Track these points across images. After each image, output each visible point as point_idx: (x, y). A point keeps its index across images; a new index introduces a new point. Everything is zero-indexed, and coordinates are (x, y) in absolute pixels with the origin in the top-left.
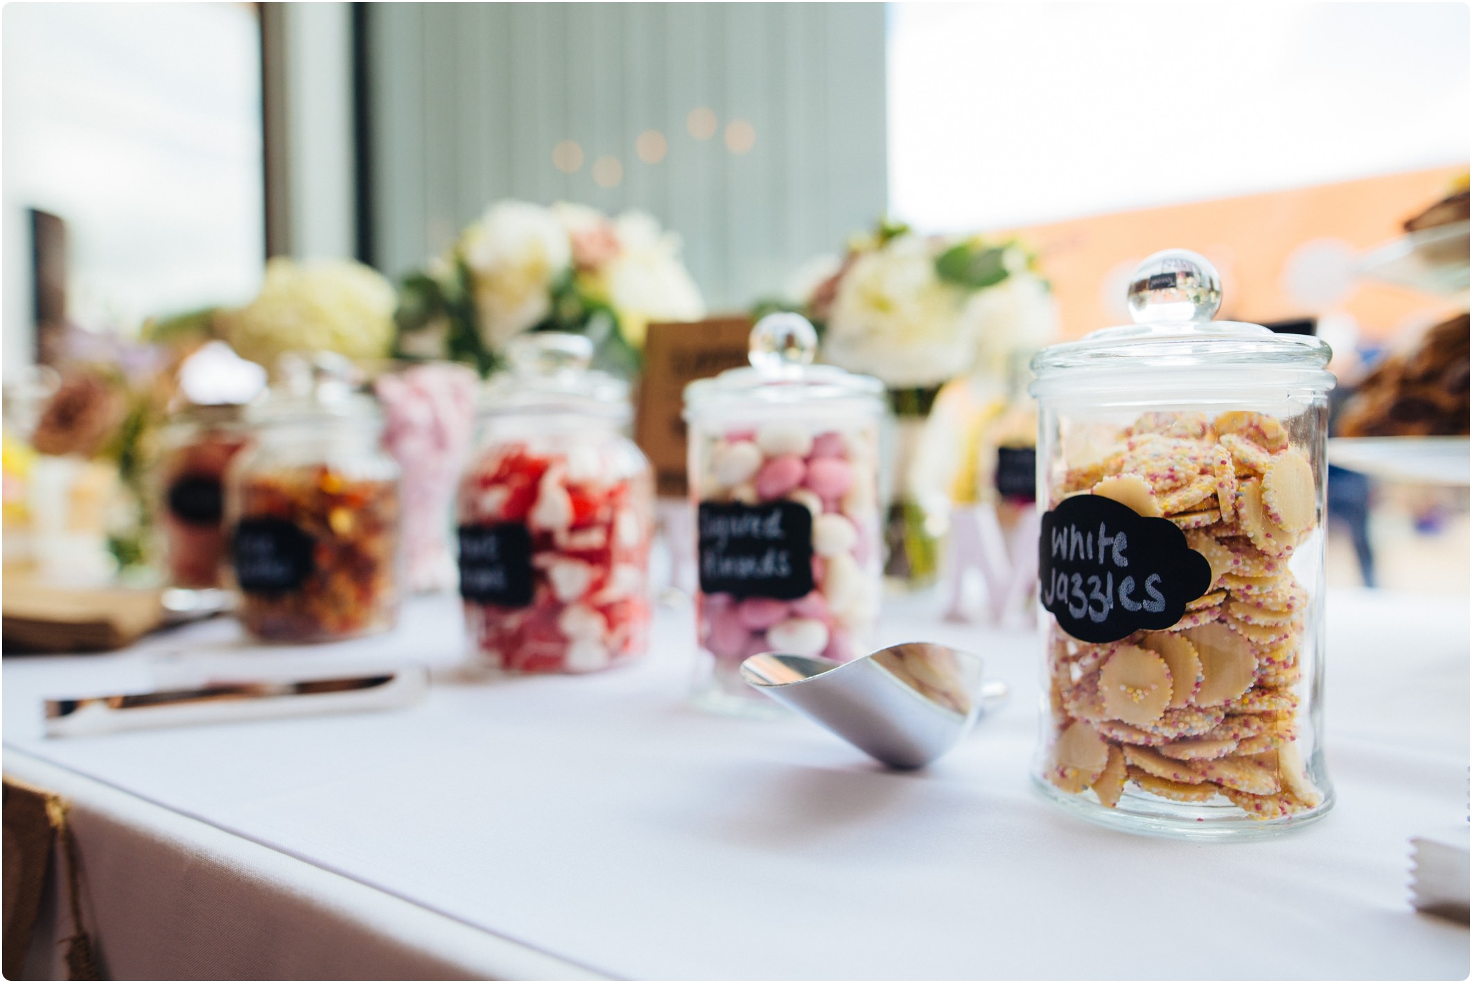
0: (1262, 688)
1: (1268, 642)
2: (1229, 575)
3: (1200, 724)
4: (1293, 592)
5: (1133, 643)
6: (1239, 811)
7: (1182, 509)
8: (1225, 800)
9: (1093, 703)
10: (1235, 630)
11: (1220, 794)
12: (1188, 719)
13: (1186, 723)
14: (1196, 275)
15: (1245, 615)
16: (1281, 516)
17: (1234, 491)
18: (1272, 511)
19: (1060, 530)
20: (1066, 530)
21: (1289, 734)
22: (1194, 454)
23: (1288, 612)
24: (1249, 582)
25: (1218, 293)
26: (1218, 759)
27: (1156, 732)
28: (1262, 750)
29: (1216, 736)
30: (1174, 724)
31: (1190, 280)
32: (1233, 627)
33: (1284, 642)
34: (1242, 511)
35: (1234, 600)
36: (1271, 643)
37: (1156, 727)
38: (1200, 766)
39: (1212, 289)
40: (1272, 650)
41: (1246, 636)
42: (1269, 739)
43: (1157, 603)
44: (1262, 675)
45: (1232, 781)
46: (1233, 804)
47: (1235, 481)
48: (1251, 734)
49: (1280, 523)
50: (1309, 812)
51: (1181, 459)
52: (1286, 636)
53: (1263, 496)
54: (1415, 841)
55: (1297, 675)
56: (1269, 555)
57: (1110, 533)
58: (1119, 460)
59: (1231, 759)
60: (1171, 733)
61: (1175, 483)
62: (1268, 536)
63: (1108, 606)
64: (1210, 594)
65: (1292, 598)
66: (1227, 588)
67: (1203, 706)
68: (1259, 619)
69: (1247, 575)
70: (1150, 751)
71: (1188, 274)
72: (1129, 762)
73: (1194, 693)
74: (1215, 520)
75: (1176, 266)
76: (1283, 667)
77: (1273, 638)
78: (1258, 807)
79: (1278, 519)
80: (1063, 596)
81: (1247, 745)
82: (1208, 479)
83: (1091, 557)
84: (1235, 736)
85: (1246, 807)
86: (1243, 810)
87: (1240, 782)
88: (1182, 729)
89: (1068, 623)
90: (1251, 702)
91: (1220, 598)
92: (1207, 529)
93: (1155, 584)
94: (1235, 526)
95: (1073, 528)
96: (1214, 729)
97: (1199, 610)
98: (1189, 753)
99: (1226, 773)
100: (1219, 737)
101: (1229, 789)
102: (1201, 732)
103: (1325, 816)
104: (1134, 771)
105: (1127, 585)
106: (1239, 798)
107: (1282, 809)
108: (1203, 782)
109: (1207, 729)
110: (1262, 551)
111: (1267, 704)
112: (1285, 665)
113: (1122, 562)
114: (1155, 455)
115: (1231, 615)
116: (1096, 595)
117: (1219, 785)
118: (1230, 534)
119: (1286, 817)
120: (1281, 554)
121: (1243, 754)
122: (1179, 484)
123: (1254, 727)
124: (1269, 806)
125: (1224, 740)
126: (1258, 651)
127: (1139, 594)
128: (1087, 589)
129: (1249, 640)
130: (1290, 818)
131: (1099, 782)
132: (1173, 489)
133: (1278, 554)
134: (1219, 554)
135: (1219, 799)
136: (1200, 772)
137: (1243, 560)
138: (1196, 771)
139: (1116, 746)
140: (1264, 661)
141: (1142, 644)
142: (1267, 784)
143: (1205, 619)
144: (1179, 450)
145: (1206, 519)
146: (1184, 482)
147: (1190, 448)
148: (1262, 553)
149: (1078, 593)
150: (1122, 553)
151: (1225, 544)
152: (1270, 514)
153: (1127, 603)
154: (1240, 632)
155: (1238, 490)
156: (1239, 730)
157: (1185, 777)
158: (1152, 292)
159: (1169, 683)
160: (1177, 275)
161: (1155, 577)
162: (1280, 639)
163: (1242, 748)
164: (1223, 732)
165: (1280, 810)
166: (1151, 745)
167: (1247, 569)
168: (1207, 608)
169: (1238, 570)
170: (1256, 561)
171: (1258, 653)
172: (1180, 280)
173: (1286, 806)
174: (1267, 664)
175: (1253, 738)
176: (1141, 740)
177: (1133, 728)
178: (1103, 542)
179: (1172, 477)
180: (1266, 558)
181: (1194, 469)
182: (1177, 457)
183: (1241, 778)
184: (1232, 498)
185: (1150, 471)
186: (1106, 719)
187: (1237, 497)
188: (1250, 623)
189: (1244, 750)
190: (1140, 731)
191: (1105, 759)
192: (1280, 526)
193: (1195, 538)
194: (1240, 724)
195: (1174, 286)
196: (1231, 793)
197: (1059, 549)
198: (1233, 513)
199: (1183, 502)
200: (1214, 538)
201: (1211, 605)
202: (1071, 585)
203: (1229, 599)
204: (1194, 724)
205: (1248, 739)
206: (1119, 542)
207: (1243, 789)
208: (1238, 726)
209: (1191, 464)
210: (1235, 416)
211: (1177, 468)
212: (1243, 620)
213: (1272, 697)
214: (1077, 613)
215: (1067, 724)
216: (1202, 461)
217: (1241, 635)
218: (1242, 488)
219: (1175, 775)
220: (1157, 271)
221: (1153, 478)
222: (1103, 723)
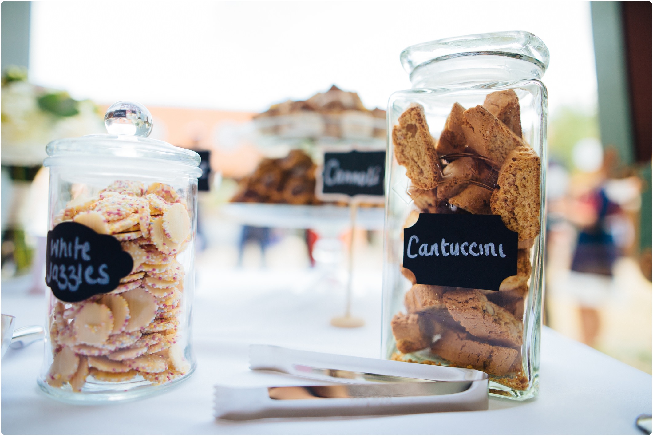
0: (161, 319)
1: (163, 297)
2: (144, 264)
3: (127, 341)
4: (177, 272)
5: (94, 301)
6: (148, 382)
7: (121, 230)
8: (141, 378)
9: (71, 336)
10: (148, 291)
11: (139, 375)
12: (121, 339)
13: (120, 341)
14: (138, 113)
15: (152, 284)
16: (171, 234)
17: (148, 222)
18: (167, 232)
19: (55, 241)
20: (58, 241)
21: (173, 340)
22: (131, 203)
23: (173, 281)
24: (154, 267)
25: (150, 125)
26: (137, 358)
27: (104, 348)
28: (160, 350)
29: (137, 346)
30: (113, 343)
31: (134, 115)
32: (147, 290)
33: (172, 296)
34: (152, 232)
35: (148, 276)
36: (165, 297)
37: (104, 345)
38: (128, 362)
39: (147, 122)
40: (166, 300)
41: (153, 294)
42: (163, 344)
43: (105, 280)
44: (162, 313)
45: (143, 368)
46: (145, 379)
47: (150, 217)
48: (155, 343)
49: (170, 238)
50: (182, 376)
51: (125, 205)
52: (172, 293)
53: (163, 225)
54: (216, 387)
55: (179, 311)
56: (164, 254)
57: (81, 242)
58: (94, 204)
59: (143, 356)
60: (112, 348)
61: (120, 216)
62: (164, 244)
63: (79, 282)
64: (134, 274)
65: (176, 274)
66: (144, 270)
67: (130, 331)
68: (160, 285)
69: (153, 264)
70: (102, 358)
71: (134, 112)
72: (90, 365)
73: (124, 325)
74: (139, 236)
75: (127, 107)
76: (171, 308)
77: (165, 294)
78: (157, 379)
79: (169, 236)
80: (55, 278)
81: (153, 348)
82: (137, 215)
83: (70, 255)
84: (147, 345)
85: (151, 380)
86: (149, 381)
87: (147, 368)
88: (118, 345)
89: (57, 293)
90: (155, 327)
91: (141, 275)
92: (135, 241)
93: (104, 270)
94: (149, 239)
95: (62, 240)
96: (136, 342)
97: (129, 282)
98: (122, 357)
99: (141, 364)
100: (139, 346)
101: (143, 372)
102: (128, 345)
103: (190, 377)
104: (92, 370)
105: (89, 270)
106: (148, 376)
107: (168, 377)
108: (130, 370)
109: (131, 343)
110: (161, 252)
111: (162, 327)
112: (173, 307)
113: (86, 258)
114: (113, 203)
115: (146, 284)
116: (73, 276)
117: (137, 370)
118: (147, 243)
119: (170, 381)
120: (170, 253)
121: (151, 353)
122: (122, 217)
123: (157, 339)
124: (161, 378)
125: (141, 347)
126: (159, 301)
127: (95, 275)
128: (68, 273)
129: (154, 296)
130: (171, 382)
131: (73, 378)
132: (119, 220)
133: (168, 253)
134: (140, 253)
135: (139, 378)
136: (128, 365)
137: (152, 256)
138: (126, 365)
139: (82, 358)
140: (162, 306)
141: (99, 302)
142: (161, 367)
143: (132, 287)
144: (125, 200)
145: (134, 236)
146: (125, 216)
147: (131, 200)
148: (162, 253)
149: (63, 276)
150: (88, 253)
151: (145, 248)
152: (166, 233)
153: (89, 280)
154: (150, 292)
155: (151, 221)
156: (149, 341)
157: (119, 370)
158: (115, 118)
159: (111, 321)
160: (127, 111)
161: (104, 266)
162: (169, 295)
163: (151, 350)
164: (141, 344)
165: (167, 378)
166: (102, 355)
167: (153, 261)
168: (134, 281)
169: (149, 261)
170: (158, 257)
171: (159, 302)
172: (128, 114)
173: (171, 376)
174: (163, 307)
175: (157, 344)
176: (96, 353)
177: (92, 347)
178: (77, 247)
179: (118, 214)
180: (164, 255)
181: (130, 210)
182: (123, 204)
183: (148, 366)
184: (147, 225)
185: (108, 210)
186: (77, 344)
187: (150, 225)
188: (155, 287)
189: (152, 351)
190: (97, 348)
191: (76, 366)
192: (170, 240)
193: (128, 245)
194: (150, 338)
195: (125, 117)
196: (144, 374)
197: (54, 252)
198: (148, 233)
199: (122, 227)
200: (138, 245)
201: (136, 279)
202: (60, 271)
203: (146, 275)
204: (124, 341)
205: (154, 345)
206: (86, 247)
207: (149, 371)
208: (149, 339)
209: (129, 207)
210: (156, 185)
211: (122, 209)
212: (152, 286)
213: (166, 323)
214: (62, 287)
215: (58, 350)
216: (135, 206)
217: (151, 294)
218: (153, 221)
219: (114, 370)
220: (118, 108)
221: (109, 213)
222: (76, 346)
